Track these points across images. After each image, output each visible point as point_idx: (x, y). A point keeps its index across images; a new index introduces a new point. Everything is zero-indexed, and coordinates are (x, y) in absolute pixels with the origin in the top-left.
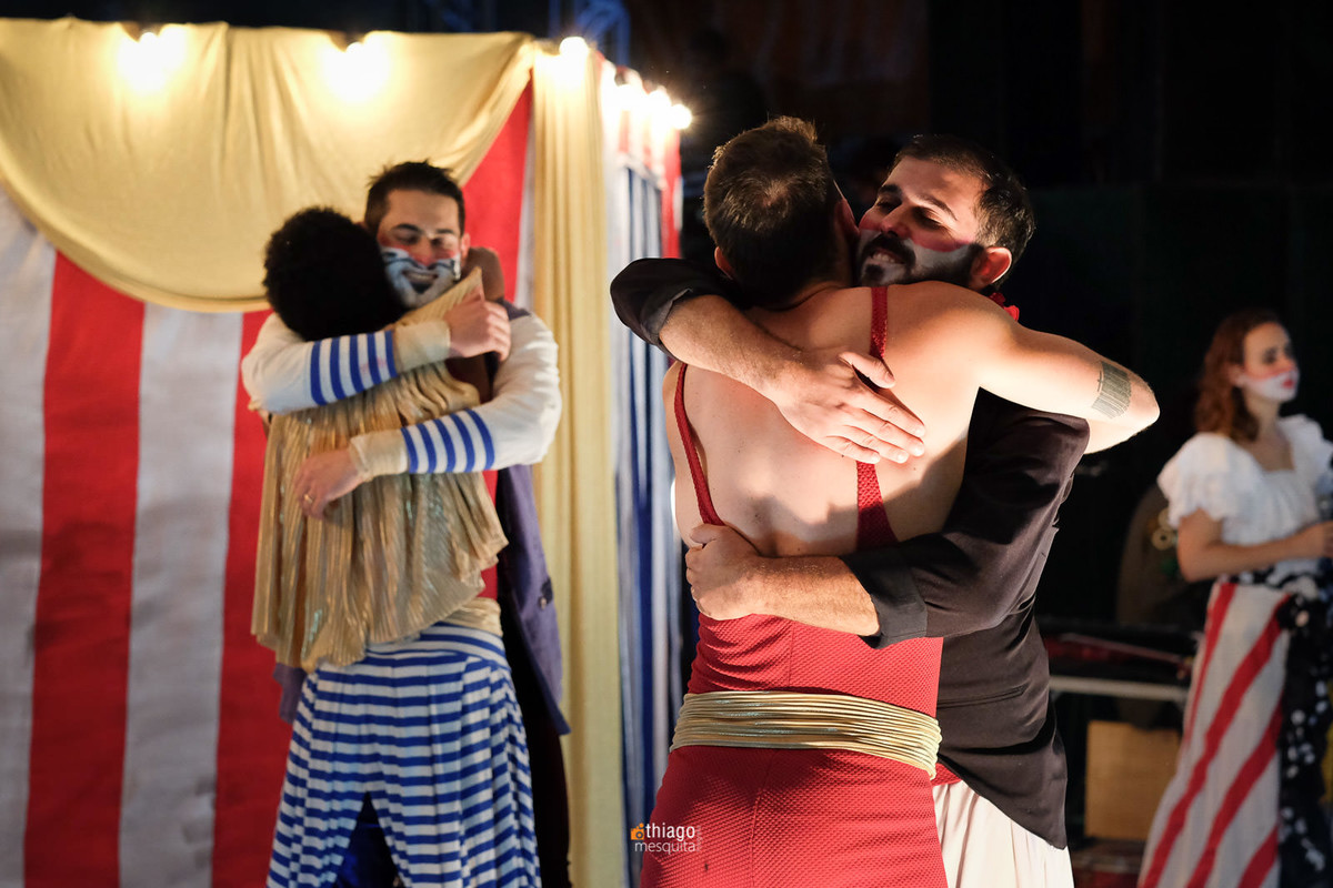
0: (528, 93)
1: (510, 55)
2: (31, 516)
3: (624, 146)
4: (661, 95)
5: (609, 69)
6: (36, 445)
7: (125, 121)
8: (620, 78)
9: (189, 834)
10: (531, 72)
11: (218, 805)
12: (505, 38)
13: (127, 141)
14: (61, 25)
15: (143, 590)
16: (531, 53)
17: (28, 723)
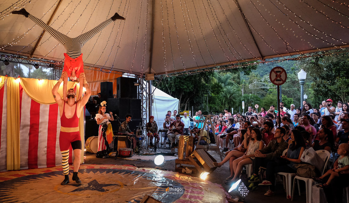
2: (29, 123)
6: (30, 117)
7: (38, 87)
9: (44, 151)
10: (76, 84)
11: (47, 149)
13: (38, 89)
14: (32, 79)
15: (40, 130)
17: (29, 142)
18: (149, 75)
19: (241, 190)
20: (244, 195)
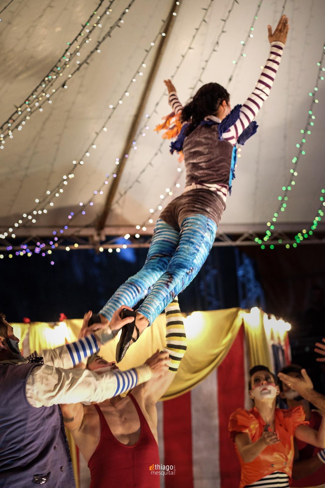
0: (243, 326)
1: (235, 315)
3: (272, 338)
4: (281, 321)
5: (266, 316)
8: (269, 318)
10: (243, 319)
12: (233, 310)
16: (242, 314)
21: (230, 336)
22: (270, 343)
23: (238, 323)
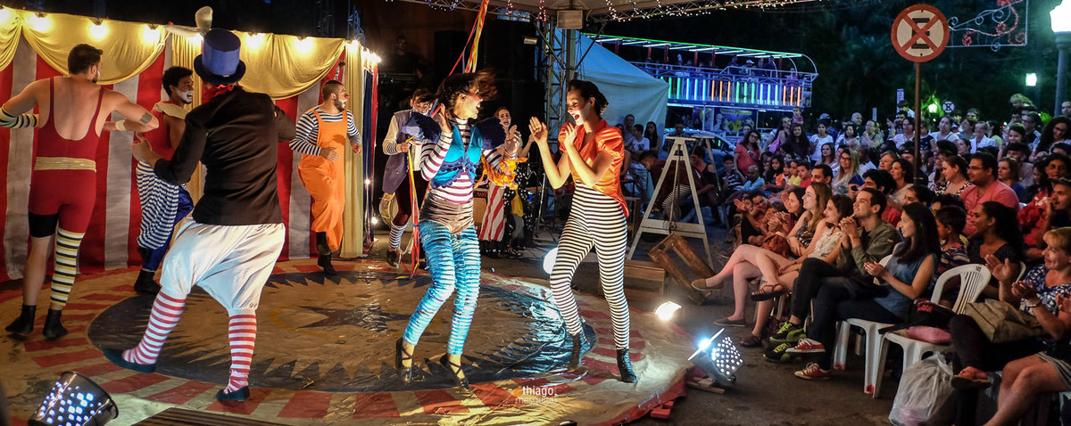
0: (344, 52)
1: (340, 43)
3: (366, 66)
4: (374, 54)
5: (363, 48)
8: (365, 50)
10: (345, 47)
12: (339, 39)
16: (345, 43)
18: (568, 13)
19: (720, 359)
20: (726, 370)
21: (333, 58)
22: (363, 68)
23: (341, 49)
